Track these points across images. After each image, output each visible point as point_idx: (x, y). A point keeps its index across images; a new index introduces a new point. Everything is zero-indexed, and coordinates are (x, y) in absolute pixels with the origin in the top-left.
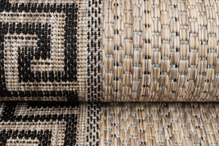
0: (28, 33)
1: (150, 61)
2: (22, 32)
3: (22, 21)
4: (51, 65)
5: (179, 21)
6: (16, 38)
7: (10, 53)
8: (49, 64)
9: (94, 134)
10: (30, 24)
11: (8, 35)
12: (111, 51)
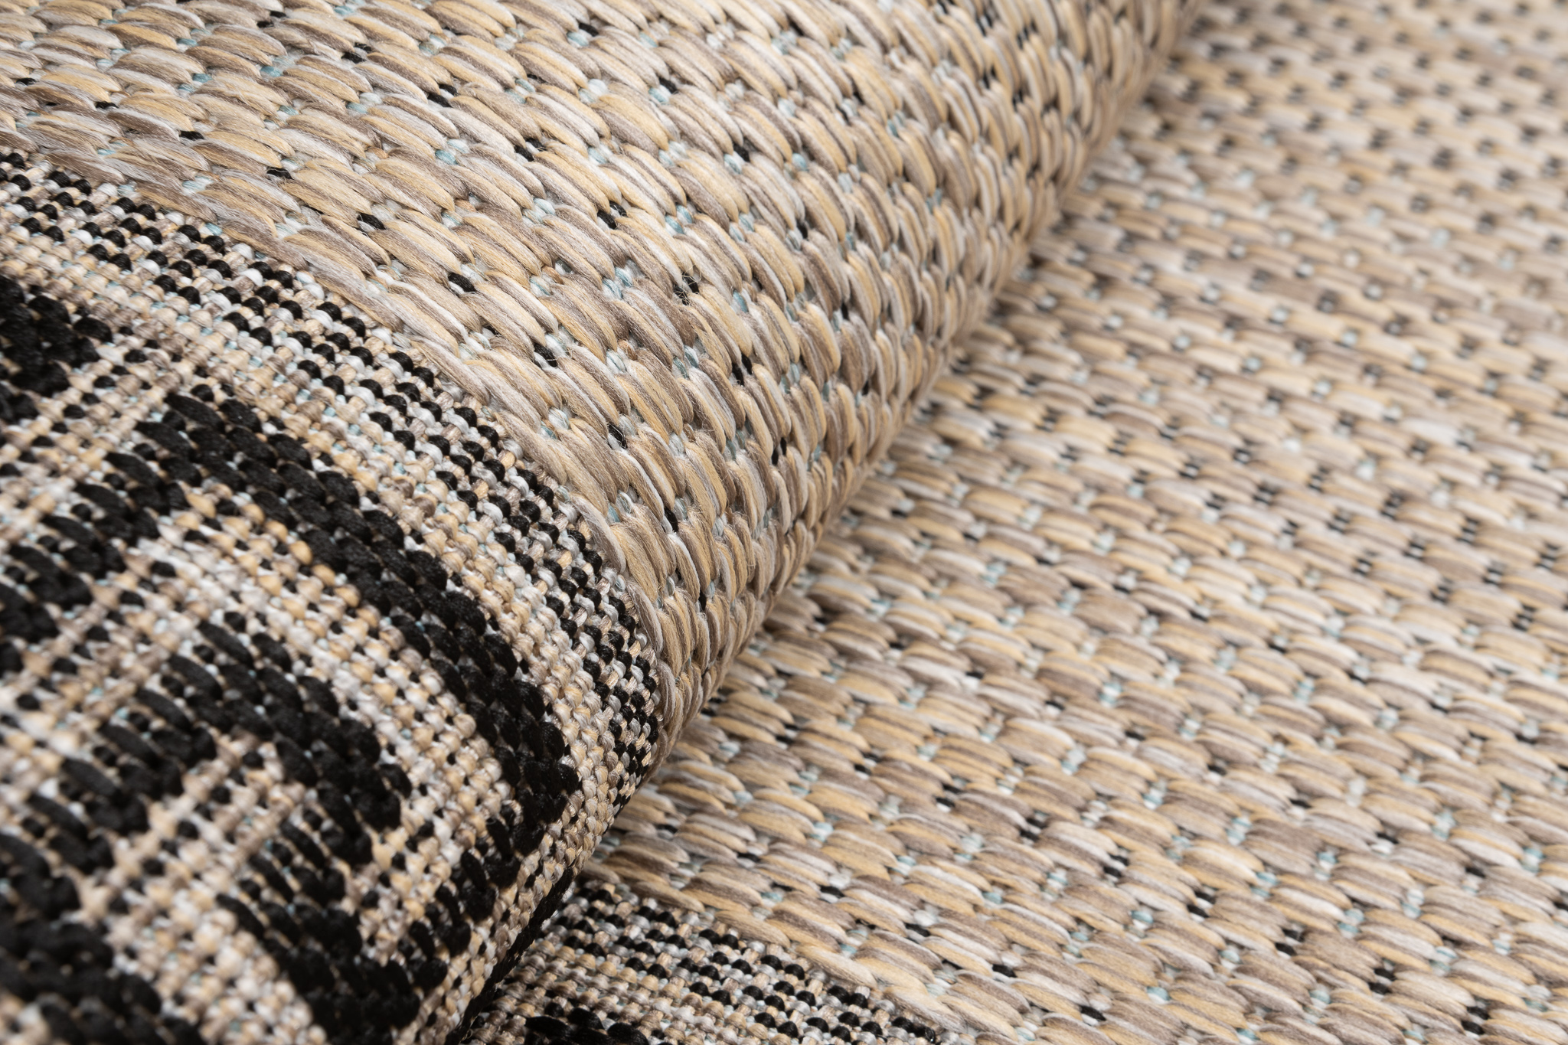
0: (181, 767)
1: (763, 373)
2: (143, 798)
3: (66, 744)
4: (442, 828)
5: (689, 83)
6: (153, 868)
7: (213, 984)
8: (427, 831)
9: (766, 979)
10: (124, 712)
11: (93, 897)
12: (613, 475)
